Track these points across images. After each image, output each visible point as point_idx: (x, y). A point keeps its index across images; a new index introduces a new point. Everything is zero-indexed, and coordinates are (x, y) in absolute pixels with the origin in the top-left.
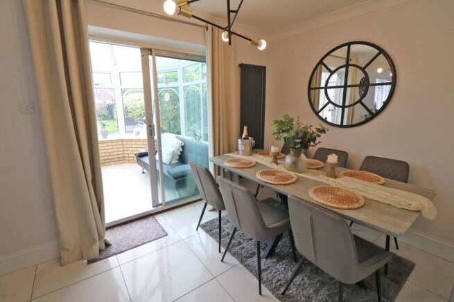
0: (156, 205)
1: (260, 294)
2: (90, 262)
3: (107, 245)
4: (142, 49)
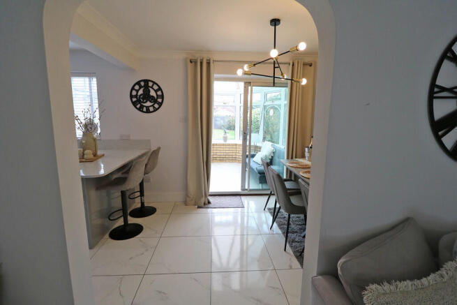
0: (243, 189)
1: (285, 250)
2: (199, 207)
3: (209, 203)
4: (245, 83)
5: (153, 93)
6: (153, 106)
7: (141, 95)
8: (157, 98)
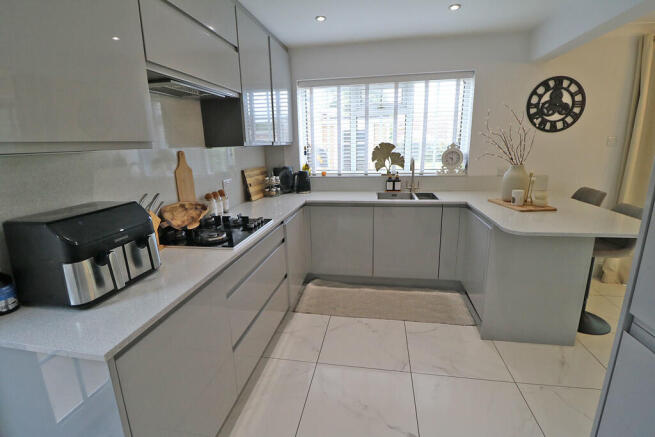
5: (566, 99)
6: (563, 120)
7: (546, 103)
8: (573, 106)
